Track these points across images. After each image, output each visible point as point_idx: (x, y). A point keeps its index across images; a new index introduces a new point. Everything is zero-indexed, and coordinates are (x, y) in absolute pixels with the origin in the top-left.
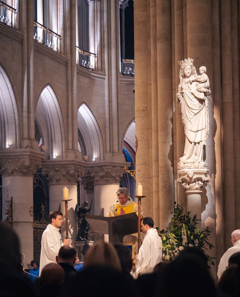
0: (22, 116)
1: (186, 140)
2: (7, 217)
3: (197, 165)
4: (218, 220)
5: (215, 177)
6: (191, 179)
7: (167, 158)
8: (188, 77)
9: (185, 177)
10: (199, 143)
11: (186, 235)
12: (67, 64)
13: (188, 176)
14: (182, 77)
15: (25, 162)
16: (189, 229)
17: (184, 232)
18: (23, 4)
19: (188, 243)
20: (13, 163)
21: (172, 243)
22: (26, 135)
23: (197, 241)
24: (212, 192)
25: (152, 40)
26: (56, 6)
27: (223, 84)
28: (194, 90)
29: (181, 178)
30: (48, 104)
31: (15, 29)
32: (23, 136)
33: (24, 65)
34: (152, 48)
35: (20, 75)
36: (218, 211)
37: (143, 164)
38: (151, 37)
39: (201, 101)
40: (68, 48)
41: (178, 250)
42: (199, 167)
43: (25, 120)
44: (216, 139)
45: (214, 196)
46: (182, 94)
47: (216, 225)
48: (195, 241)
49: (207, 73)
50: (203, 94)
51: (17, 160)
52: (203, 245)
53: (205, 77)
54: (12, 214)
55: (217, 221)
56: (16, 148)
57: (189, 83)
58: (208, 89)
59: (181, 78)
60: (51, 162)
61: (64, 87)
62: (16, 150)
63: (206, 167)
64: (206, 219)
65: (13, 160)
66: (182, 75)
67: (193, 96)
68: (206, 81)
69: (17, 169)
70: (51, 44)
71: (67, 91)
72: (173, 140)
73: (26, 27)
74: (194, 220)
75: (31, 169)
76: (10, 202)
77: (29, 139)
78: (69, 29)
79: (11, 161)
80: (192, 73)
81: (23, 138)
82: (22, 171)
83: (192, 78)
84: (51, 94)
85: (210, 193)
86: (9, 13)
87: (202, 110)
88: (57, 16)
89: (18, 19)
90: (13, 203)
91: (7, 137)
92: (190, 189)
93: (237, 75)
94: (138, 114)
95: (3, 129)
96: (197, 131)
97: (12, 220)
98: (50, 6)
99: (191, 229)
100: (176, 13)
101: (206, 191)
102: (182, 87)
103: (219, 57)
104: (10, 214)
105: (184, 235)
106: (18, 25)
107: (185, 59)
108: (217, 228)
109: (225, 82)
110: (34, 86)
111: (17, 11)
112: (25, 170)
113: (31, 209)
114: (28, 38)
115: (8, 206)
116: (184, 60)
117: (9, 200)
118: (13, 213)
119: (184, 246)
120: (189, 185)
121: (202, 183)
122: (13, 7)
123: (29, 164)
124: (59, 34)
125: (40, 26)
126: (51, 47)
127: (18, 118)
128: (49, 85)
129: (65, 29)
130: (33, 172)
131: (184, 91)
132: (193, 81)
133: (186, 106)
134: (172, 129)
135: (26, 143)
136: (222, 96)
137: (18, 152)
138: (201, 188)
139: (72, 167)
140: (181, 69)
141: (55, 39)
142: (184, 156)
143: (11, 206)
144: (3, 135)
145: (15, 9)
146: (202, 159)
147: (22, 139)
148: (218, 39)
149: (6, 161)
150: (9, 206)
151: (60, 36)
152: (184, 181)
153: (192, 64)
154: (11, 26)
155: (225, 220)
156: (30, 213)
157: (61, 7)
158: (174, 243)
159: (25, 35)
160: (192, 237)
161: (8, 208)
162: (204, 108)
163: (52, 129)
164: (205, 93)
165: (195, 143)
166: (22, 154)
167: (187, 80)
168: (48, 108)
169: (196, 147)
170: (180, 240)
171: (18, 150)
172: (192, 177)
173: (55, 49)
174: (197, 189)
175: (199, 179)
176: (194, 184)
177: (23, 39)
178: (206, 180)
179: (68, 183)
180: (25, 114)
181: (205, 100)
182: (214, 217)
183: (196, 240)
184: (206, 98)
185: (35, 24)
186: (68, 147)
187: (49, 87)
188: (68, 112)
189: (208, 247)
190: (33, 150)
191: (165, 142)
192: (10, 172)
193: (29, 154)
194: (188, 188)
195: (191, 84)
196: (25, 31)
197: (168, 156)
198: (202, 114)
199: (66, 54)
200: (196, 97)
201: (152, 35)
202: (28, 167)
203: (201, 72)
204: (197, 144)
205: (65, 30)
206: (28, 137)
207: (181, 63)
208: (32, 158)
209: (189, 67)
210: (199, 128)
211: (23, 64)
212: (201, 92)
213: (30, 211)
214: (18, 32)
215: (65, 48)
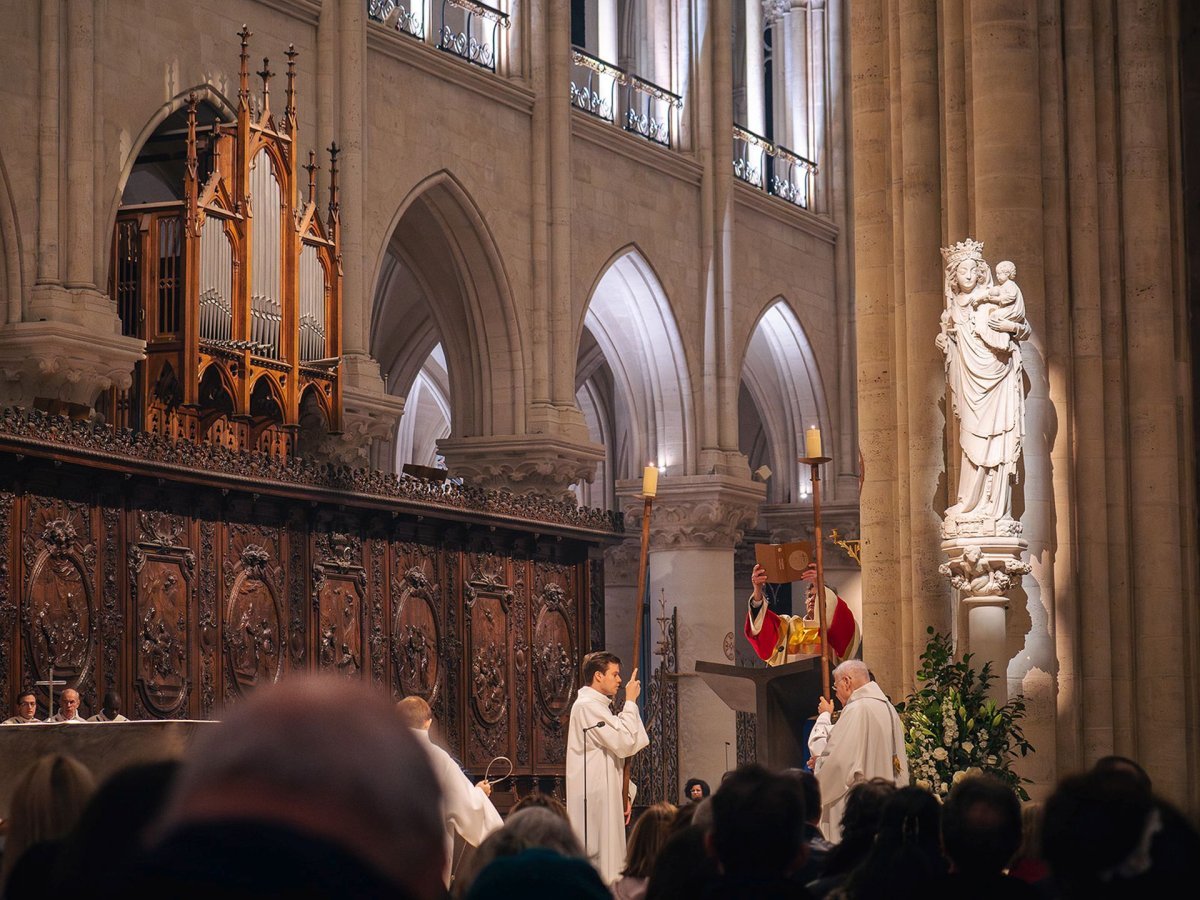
0: (702, 388)
1: (964, 460)
2: (662, 663)
3: (992, 528)
4: (1063, 677)
5: (1052, 560)
6: (974, 564)
7: (931, 508)
8: (969, 291)
9: (959, 560)
10: (996, 468)
11: (954, 718)
12: (834, 239)
13: (966, 558)
14: (953, 290)
15: (709, 511)
16: (964, 700)
17: (948, 710)
18: (701, 81)
19: (961, 739)
20: (678, 515)
21: (917, 739)
22: (712, 438)
23: (983, 735)
24: (1044, 599)
25: (895, 188)
26: (804, 82)
27: (1075, 307)
28: (982, 328)
29: (949, 564)
30: (782, 350)
31: (679, 149)
32: (703, 441)
33: (706, 245)
34: (894, 211)
35: (693, 274)
36: (1062, 652)
37: (878, 523)
38: (893, 182)
39: (1004, 356)
40: (838, 195)
41: (931, 758)
42: (998, 534)
43: (710, 399)
44: (1057, 455)
45: (1049, 611)
46: (952, 337)
47: (1057, 691)
48: (979, 734)
49: (1017, 279)
50: (1007, 336)
51: (688, 505)
52: (1005, 746)
53: (1011, 290)
54: (675, 654)
55: (1061, 678)
56: (685, 475)
57: (970, 308)
58: (1022, 322)
59: (949, 293)
60: (793, 509)
61: (827, 305)
62: (685, 480)
63: (1017, 532)
64: (1025, 673)
65: (679, 506)
66: (952, 286)
67: (980, 342)
68: (1014, 302)
69: (689, 530)
70: (787, 186)
71: (837, 314)
72: (945, 459)
73: (710, 143)
74: (983, 678)
75: (728, 530)
76: (670, 622)
77: (721, 447)
78: (840, 144)
79: (669, 510)
80: (979, 281)
81: (705, 446)
82: (702, 537)
83: (980, 293)
84: (789, 326)
85: (1036, 603)
86: (662, 105)
87: (1005, 380)
88: (805, 109)
89: (687, 123)
90: (679, 623)
91: (660, 445)
92: (972, 592)
93: (1114, 281)
94: (864, 391)
95: (650, 423)
96: (993, 436)
97: (676, 670)
98: (788, 83)
99: (972, 703)
100: (949, 116)
101: (1026, 597)
102: (951, 318)
103: (1063, 234)
104: (671, 654)
105: (949, 717)
106: (688, 139)
107: (958, 243)
108: (1062, 698)
109: (1079, 303)
110: (735, 302)
111: (683, 101)
112: (711, 534)
113: (728, 639)
114: (715, 174)
115: (664, 632)
116: (955, 245)
117: (666, 617)
118: (680, 651)
119: (946, 748)
120: (970, 581)
121: (1006, 578)
122: (674, 91)
123: (720, 517)
124: (811, 160)
125: (754, 139)
126: (788, 195)
127: (690, 393)
128: (780, 298)
129: (829, 144)
130: (733, 540)
131: (957, 328)
132: (982, 302)
133: (963, 368)
134: (945, 430)
135: (712, 459)
136: (1072, 340)
137: (691, 485)
138: (1002, 589)
139: (850, 524)
140: (949, 269)
141: (800, 172)
142: (959, 504)
143: (673, 631)
144: (651, 438)
145: (680, 95)
146: (1009, 513)
147: (703, 449)
148: (1059, 184)
149: (658, 509)
150: (667, 632)
151: (814, 165)
152: (957, 570)
153: (978, 256)
154: (667, 143)
155: (1083, 676)
156: (725, 651)
157: (816, 84)
158: (922, 738)
159: (708, 164)
160: (971, 723)
161: (662, 639)
162: (1012, 375)
163: (796, 418)
164: (1012, 334)
165: (987, 470)
166: (701, 489)
167: (965, 298)
168: (782, 361)
169: (989, 478)
170: (938, 732)
171: (691, 478)
172: (977, 560)
173: (801, 200)
174: (992, 592)
175: (998, 566)
176: (984, 578)
177: (702, 176)
178: (1014, 567)
179: (842, 567)
180: (709, 381)
181: (1012, 352)
182: (1051, 666)
183: (983, 730)
184: (1014, 346)
185: (739, 134)
186: (841, 468)
187: (781, 305)
188: (839, 373)
189: (1018, 750)
190: (732, 480)
191: (925, 466)
192: (670, 539)
193: (721, 488)
194: (967, 591)
195: (975, 309)
196: (708, 155)
197: (934, 502)
198: (1005, 389)
199: (833, 214)
200: (987, 345)
201: (894, 177)
202: (718, 526)
203: (1001, 276)
204: (992, 472)
205: (829, 149)
206: (719, 444)
207: (947, 254)
208: (726, 499)
209: (969, 263)
210: (996, 429)
211: (701, 246)
212: (1000, 331)
213: (726, 646)
214: (688, 157)
215: (830, 198)
